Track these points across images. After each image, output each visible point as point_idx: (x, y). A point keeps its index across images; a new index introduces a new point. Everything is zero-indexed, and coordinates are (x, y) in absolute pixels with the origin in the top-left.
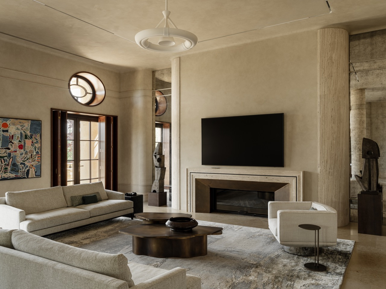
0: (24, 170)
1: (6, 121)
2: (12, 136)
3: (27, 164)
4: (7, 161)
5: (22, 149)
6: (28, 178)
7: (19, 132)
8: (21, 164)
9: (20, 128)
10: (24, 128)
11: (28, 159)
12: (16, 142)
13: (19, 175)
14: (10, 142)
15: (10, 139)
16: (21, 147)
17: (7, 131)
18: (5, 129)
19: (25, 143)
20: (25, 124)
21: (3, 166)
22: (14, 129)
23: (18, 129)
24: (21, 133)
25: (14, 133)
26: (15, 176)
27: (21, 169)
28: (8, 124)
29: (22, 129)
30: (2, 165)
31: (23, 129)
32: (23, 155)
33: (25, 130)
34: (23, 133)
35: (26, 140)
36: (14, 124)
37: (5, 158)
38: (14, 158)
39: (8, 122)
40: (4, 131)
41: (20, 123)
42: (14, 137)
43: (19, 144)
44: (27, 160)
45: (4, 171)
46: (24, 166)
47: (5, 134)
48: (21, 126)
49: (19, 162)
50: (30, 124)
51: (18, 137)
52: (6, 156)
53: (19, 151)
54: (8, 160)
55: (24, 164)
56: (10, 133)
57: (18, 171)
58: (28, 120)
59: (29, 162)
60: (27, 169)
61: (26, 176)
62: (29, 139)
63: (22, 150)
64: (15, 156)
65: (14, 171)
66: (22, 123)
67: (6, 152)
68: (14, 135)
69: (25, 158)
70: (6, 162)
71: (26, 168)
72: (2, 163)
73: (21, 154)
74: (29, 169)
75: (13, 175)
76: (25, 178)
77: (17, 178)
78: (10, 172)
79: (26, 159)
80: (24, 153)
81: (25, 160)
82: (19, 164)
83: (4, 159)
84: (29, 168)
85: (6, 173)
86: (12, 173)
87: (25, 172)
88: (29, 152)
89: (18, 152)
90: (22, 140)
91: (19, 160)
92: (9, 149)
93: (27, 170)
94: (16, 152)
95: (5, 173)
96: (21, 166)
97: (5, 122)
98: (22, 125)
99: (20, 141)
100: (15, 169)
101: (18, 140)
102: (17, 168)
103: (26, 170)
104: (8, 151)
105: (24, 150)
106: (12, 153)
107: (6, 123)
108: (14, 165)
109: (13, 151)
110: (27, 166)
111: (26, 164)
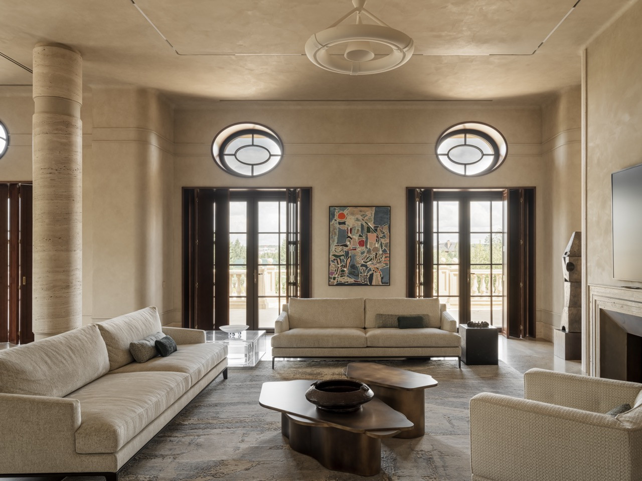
0: (365, 274)
1: (343, 211)
2: (351, 229)
3: (370, 267)
4: (344, 261)
5: (363, 246)
6: (371, 285)
7: (359, 223)
8: (362, 265)
9: (360, 218)
10: (366, 218)
11: (371, 259)
12: (356, 237)
13: (359, 280)
14: (348, 238)
15: (348, 233)
16: (362, 243)
17: (344, 223)
18: (342, 221)
19: (367, 238)
20: (367, 213)
21: (340, 268)
22: (353, 221)
23: (357, 220)
24: (362, 225)
25: (353, 225)
26: (355, 281)
27: (361, 273)
28: (346, 214)
29: (363, 220)
30: (339, 266)
31: (365, 219)
32: (365, 254)
33: (367, 220)
34: (364, 224)
35: (368, 234)
36: (353, 214)
37: (342, 258)
38: (353, 258)
39: (345, 212)
40: (340, 223)
41: (361, 211)
42: (353, 231)
43: (359, 239)
44: (370, 261)
45: (341, 274)
46: (366, 270)
47: (342, 227)
48: (362, 215)
49: (359, 264)
50: (373, 213)
51: (358, 230)
52: (343, 255)
53: (360, 249)
54: (345, 260)
55: (366, 266)
56: (348, 225)
57: (358, 275)
58: (371, 208)
59: (373, 263)
60: (370, 273)
61: (368, 283)
62: (372, 233)
63: (364, 248)
64: (355, 255)
65: (353, 274)
66: (364, 211)
67: (342, 250)
68: (353, 227)
69: (368, 258)
70: (342, 263)
71: (368, 272)
72: (338, 264)
73: (363, 253)
74: (373, 273)
75: (352, 280)
76: (366, 285)
77: (356, 284)
78: (348, 276)
79: (368, 260)
80: (366, 252)
81: (367, 261)
82: (360, 265)
83: (340, 259)
84: (372, 272)
85: (343, 277)
86: (350, 278)
87: (368, 277)
88: (373, 250)
89: (357, 250)
90: (363, 234)
91: (360, 260)
92: (346, 246)
93: (370, 275)
94: (355, 249)
95: (341, 276)
96: (361, 269)
97: (341, 212)
98: (364, 215)
99: (360, 236)
100: (354, 272)
101: (358, 235)
102: (356, 272)
103: (369, 274)
104: (345, 249)
105: (366, 247)
106: (350, 252)
107: (343, 214)
108: (353, 267)
109: (351, 249)
110: (370, 269)
111: (368, 266)
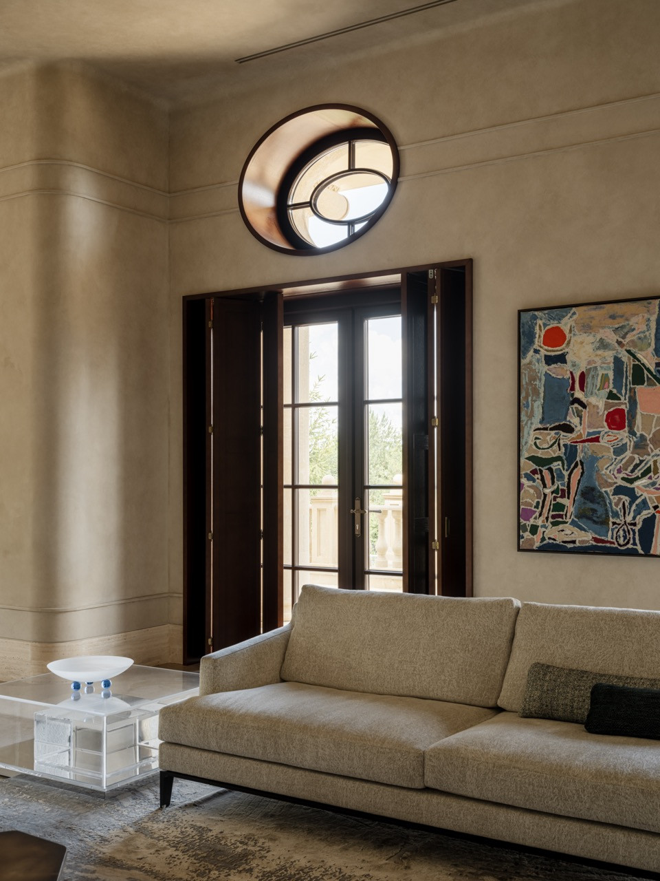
0: (629, 519)
1: (559, 320)
2: (583, 376)
3: (645, 495)
4: (561, 477)
5: (620, 427)
6: (647, 554)
7: (609, 356)
8: (619, 490)
9: (612, 338)
10: (629, 337)
11: (648, 471)
12: (598, 401)
13: (609, 539)
14: (572, 403)
15: (573, 388)
16: (617, 420)
17: (561, 359)
18: (556, 351)
19: (633, 402)
20: (633, 321)
21: (550, 498)
22: (589, 348)
23: (603, 345)
24: (618, 362)
25: (589, 363)
26: (595, 539)
27: (616, 515)
28: (566, 331)
29: (619, 343)
30: (547, 491)
31: (625, 342)
32: (628, 454)
33: (635, 346)
34: (625, 357)
35: (638, 387)
36: (587, 328)
37: (556, 466)
38: (589, 466)
39: (566, 324)
40: (549, 360)
41: (613, 317)
42: (589, 380)
43: (607, 406)
44: (644, 475)
45: (553, 517)
46: (631, 504)
47: (558, 371)
48: (616, 330)
49: (610, 485)
50: (654, 318)
51: (605, 377)
52: (558, 458)
53: (610, 438)
54: (566, 474)
55: (631, 494)
56: (574, 365)
57: (605, 522)
58: (645, 303)
59: (653, 484)
60: (645, 514)
61: (639, 548)
62: (651, 384)
63: (623, 434)
64: (594, 459)
65: (589, 518)
66: (622, 316)
67: (557, 441)
68: (589, 370)
69: (637, 466)
70: (557, 483)
71: (638, 512)
72: (545, 486)
73: (620, 450)
74: (654, 517)
75: (585, 537)
76: (632, 553)
77: (599, 550)
78: (573, 523)
79: (638, 473)
80: (631, 445)
81: (634, 475)
82: (610, 490)
83: (550, 470)
84: (652, 511)
85: (561, 527)
86: (582, 529)
87: (637, 529)
88: (652, 440)
89: (603, 442)
90: (619, 388)
91: (610, 473)
92: (568, 429)
93: (645, 520)
94: (597, 440)
95: (554, 524)
96: (616, 502)
97: (553, 324)
98: (622, 327)
99: (611, 396)
100: (594, 511)
101: (605, 392)
102: (600, 511)
103: (639, 520)
104: (566, 438)
105: (632, 433)
106: (580, 446)
107: (558, 328)
108: (590, 494)
109: (584, 437)
110: (644, 502)
111: (638, 492)
